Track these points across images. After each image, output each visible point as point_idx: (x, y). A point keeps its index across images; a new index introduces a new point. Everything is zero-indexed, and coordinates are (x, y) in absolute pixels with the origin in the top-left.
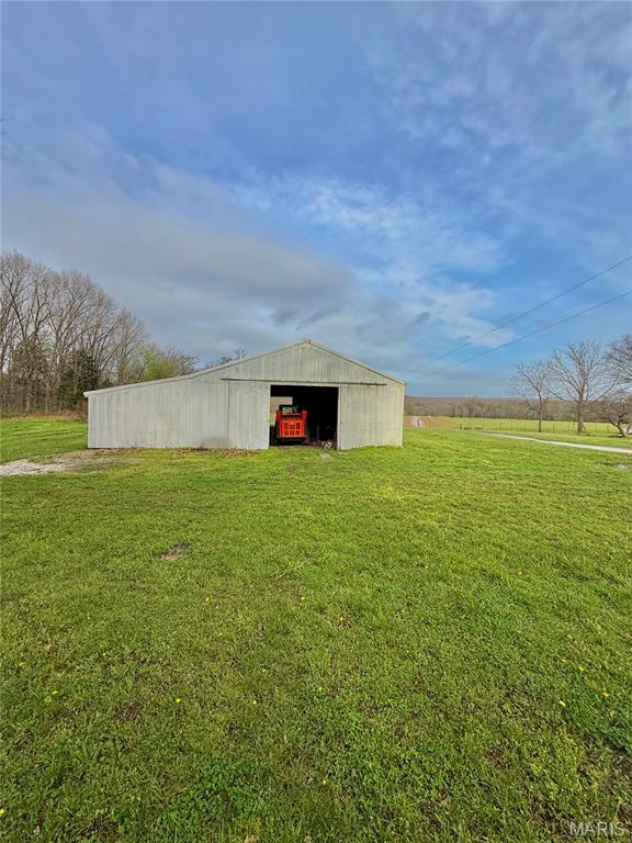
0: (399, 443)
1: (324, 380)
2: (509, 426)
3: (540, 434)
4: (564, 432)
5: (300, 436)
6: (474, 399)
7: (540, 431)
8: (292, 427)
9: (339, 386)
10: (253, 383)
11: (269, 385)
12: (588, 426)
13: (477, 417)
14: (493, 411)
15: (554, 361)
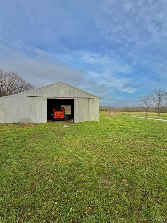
0: (97, 120)
1: (68, 97)
2: (138, 114)
3: (147, 116)
4: (154, 115)
5: (62, 118)
6: (127, 107)
7: (147, 115)
8: (59, 115)
9: (74, 99)
10: (40, 98)
11: (46, 98)
12: (161, 114)
13: (128, 111)
14: (133, 110)
15: (151, 95)
